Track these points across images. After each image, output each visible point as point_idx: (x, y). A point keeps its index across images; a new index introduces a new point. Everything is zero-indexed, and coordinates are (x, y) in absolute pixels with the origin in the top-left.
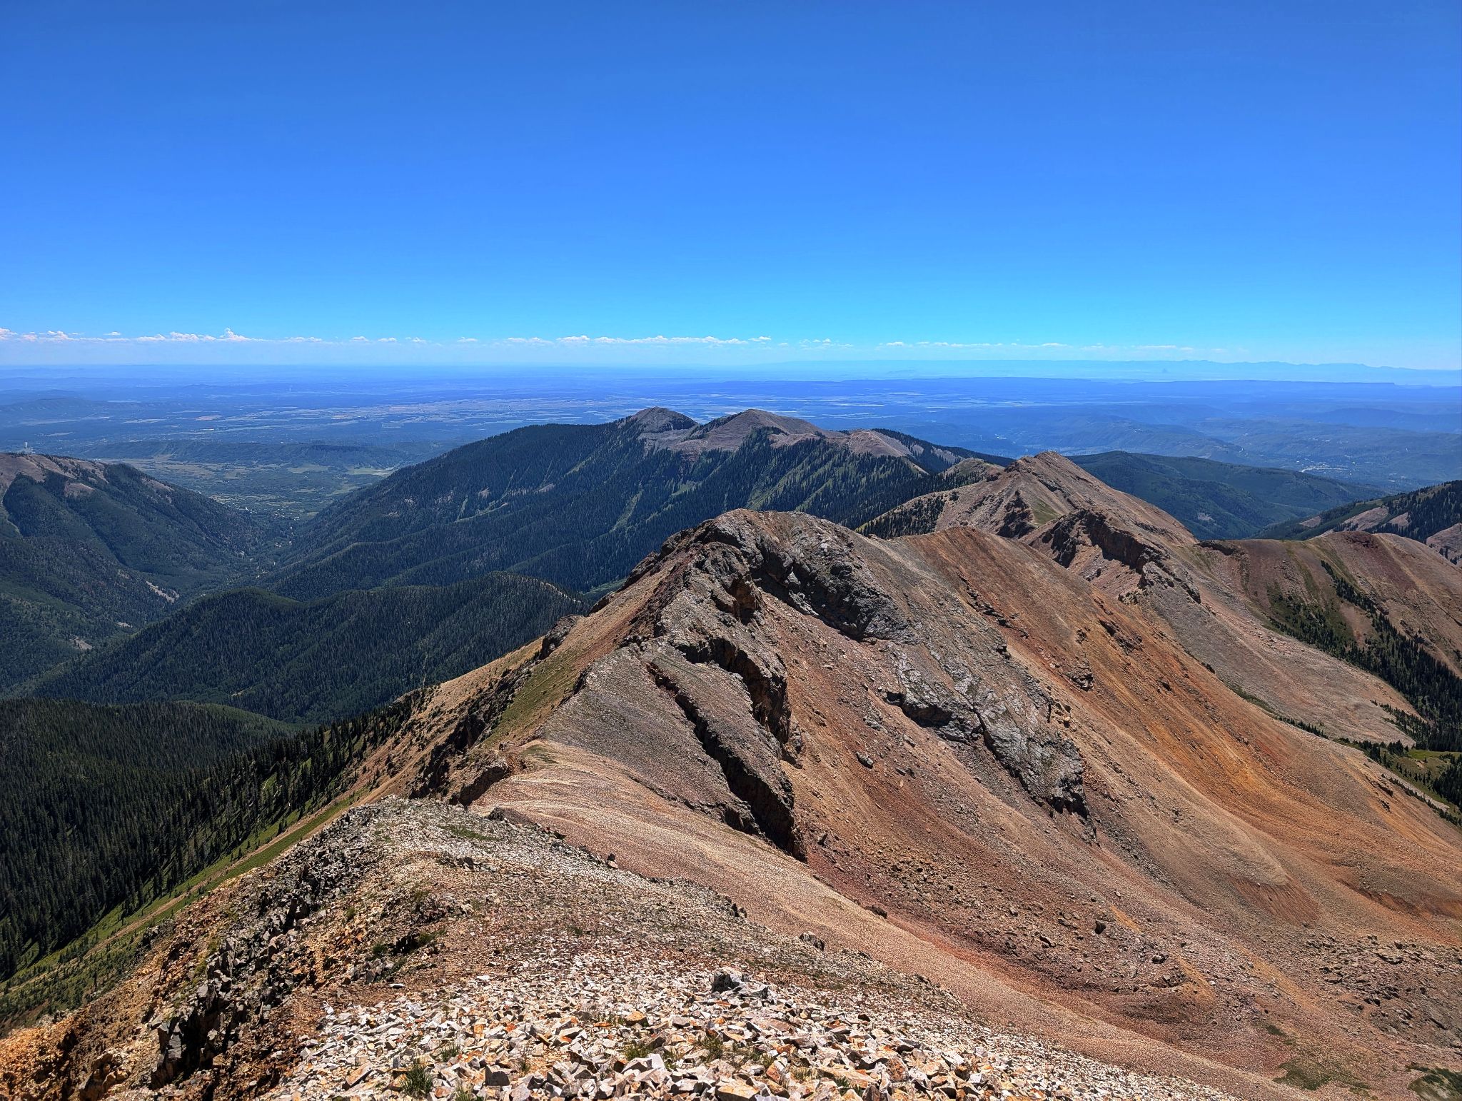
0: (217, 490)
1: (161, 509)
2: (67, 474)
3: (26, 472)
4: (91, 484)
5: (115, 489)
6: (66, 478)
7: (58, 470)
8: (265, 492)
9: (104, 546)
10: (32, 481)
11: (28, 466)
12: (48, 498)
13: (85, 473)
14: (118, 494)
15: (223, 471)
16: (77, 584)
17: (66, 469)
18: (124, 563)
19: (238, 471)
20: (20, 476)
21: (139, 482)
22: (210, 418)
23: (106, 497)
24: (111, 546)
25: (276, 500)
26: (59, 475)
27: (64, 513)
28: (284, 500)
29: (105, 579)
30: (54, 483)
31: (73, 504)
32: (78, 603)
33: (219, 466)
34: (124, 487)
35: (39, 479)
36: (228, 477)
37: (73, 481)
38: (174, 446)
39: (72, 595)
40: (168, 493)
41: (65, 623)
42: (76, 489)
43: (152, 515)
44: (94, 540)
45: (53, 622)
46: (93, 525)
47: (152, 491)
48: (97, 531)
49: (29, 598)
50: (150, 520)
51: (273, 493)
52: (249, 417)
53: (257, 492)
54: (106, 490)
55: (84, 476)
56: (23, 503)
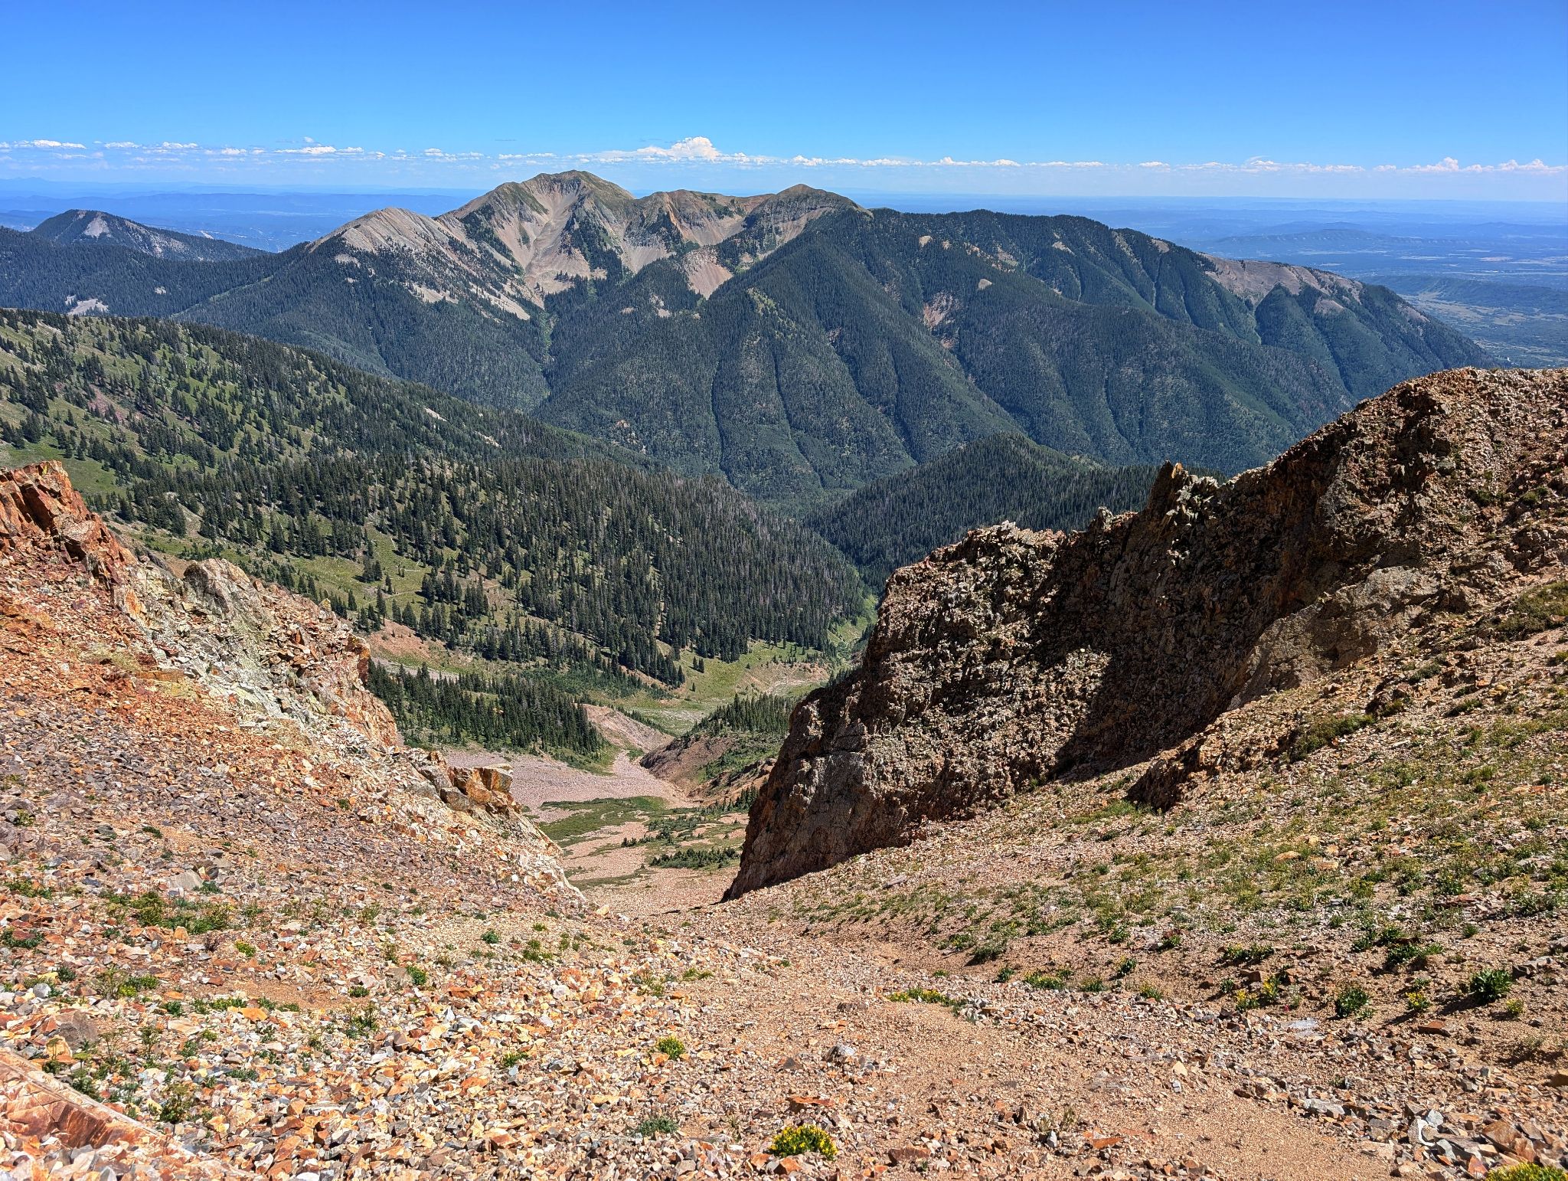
0: (1479, 335)
1: (1408, 341)
2: (1323, 290)
3: (1285, 283)
4: (1343, 303)
5: (1367, 312)
6: (1320, 294)
7: (1315, 285)
8: (1538, 344)
9: (1337, 371)
10: (1287, 294)
11: (1288, 277)
12: (1296, 312)
13: (1341, 291)
14: (1367, 318)
15: (1494, 315)
16: (1296, 401)
17: (1323, 284)
18: (1350, 389)
19: (1511, 318)
20: (1278, 287)
21: (1393, 307)
22: (1498, 259)
23: (1354, 318)
24: (1343, 373)
25: (1549, 355)
26: (1314, 290)
27: (1309, 330)
28: (1560, 355)
29: (1326, 402)
30: (1308, 297)
31: (1319, 322)
32: (1291, 420)
33: (1490, 310)
34: (1376, 312)
35: (1295, 292)
36: (1498, 322)
37: (1325, 297)
38: (1446, 283)
39: (1288, 411)
40: (1421, 324)
41: (1273, 437)
42: (1328, 306)
43: (1395, 345)
44: (1328, 361)
45: (1263, 433)
46: (1331, 346)
47: (1403, 319)
48: (1334, 354)
49: (1249, 404)
50: (1392, 350)
51: (1548, 345)
52: (1546, 262)
53: (1527, 342)
54: (1356, 311)
55: (1339, 293)
56: (1272, 314)
